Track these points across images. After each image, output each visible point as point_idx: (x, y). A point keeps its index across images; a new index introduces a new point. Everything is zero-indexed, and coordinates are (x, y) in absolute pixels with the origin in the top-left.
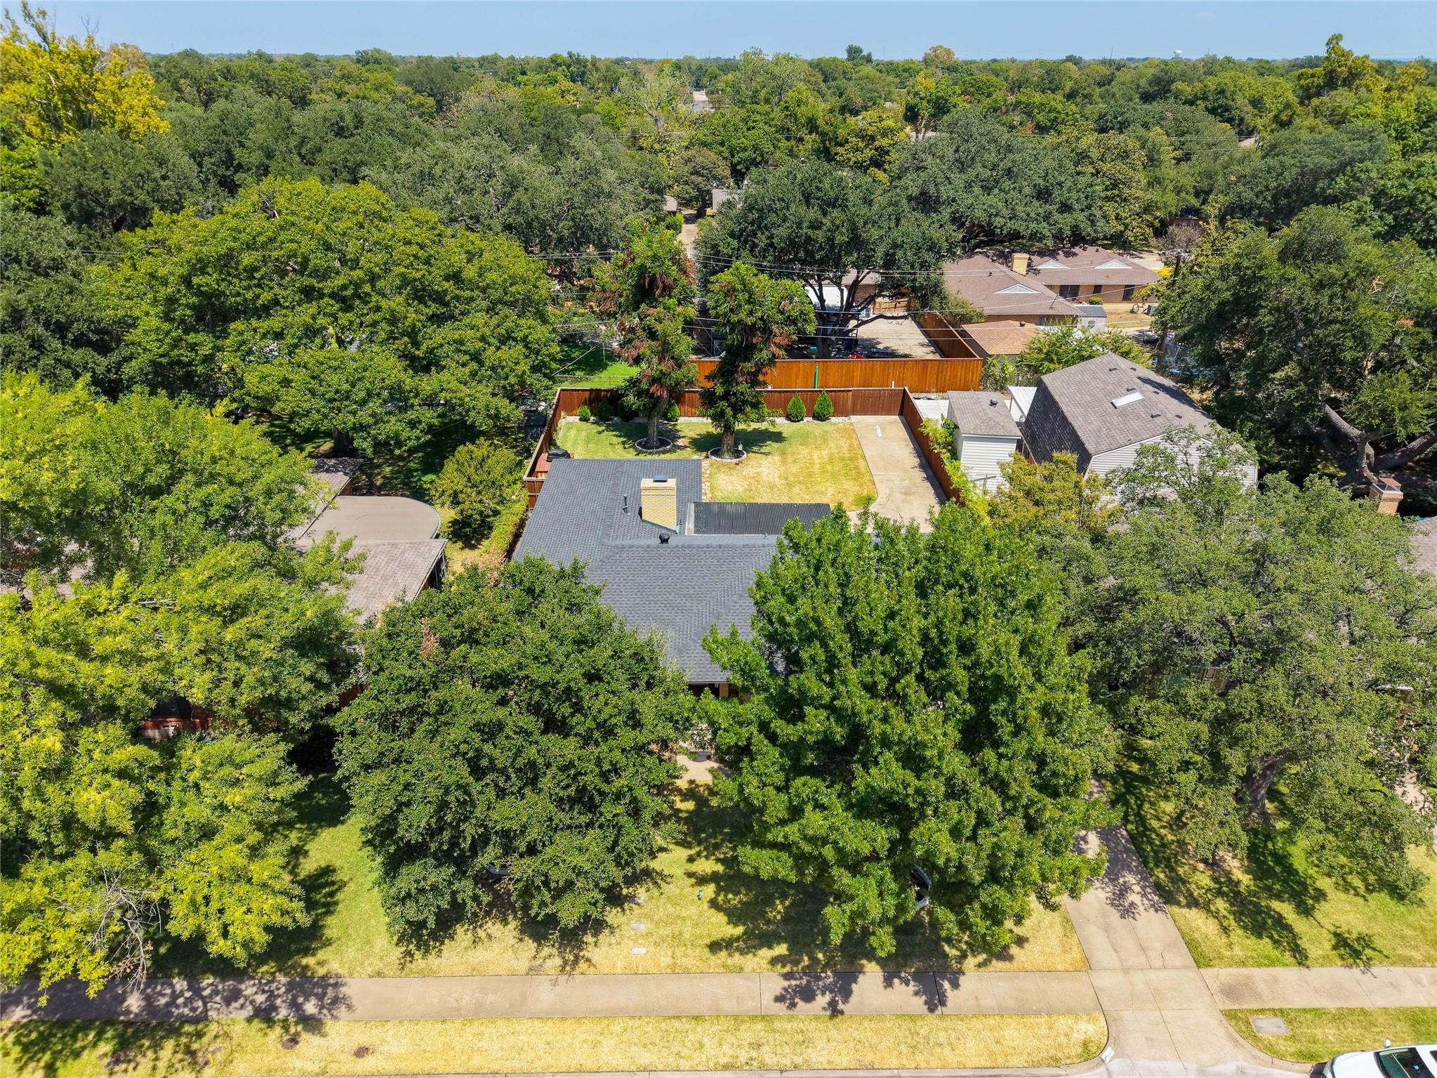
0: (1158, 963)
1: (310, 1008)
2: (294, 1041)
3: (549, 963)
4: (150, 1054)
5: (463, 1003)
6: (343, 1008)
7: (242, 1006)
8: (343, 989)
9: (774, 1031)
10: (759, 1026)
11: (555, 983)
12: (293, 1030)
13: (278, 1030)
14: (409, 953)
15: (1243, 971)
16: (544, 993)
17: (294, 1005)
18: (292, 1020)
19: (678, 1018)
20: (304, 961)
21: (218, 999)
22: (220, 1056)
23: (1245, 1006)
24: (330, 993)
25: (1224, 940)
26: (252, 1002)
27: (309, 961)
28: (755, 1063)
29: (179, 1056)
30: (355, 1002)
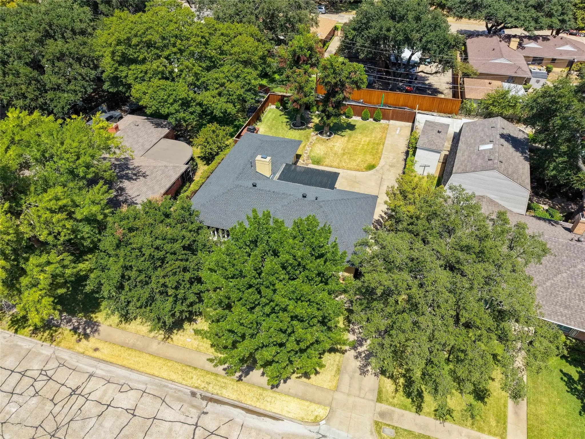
0: (362, 395)
1: (88, 331)
2: (80, 340)
3: (160, 336)
4: (42, 333)
5: (130, 342)
6: (97, 334)
7: (70, 325)
8: (99, 327)
9: (217, 380)
10: (213, 377)
11: (159, 343)
12: (81, 337)
13: (77, 336)
14: (121, 321)
15: (393, 408)
16: (155, 346)
17: (84, 329)
18: (82, 333)
19: (190, 366)
20: (92, 315)
21: (65, 321)
22: (58, 340)
23: (384, 422)
24: (95, 328)
25: (393, 395)
26: (74, 325)
27: (93, 315)
28: (205, 389)
29: (49, 336)
30: (101, 332)
